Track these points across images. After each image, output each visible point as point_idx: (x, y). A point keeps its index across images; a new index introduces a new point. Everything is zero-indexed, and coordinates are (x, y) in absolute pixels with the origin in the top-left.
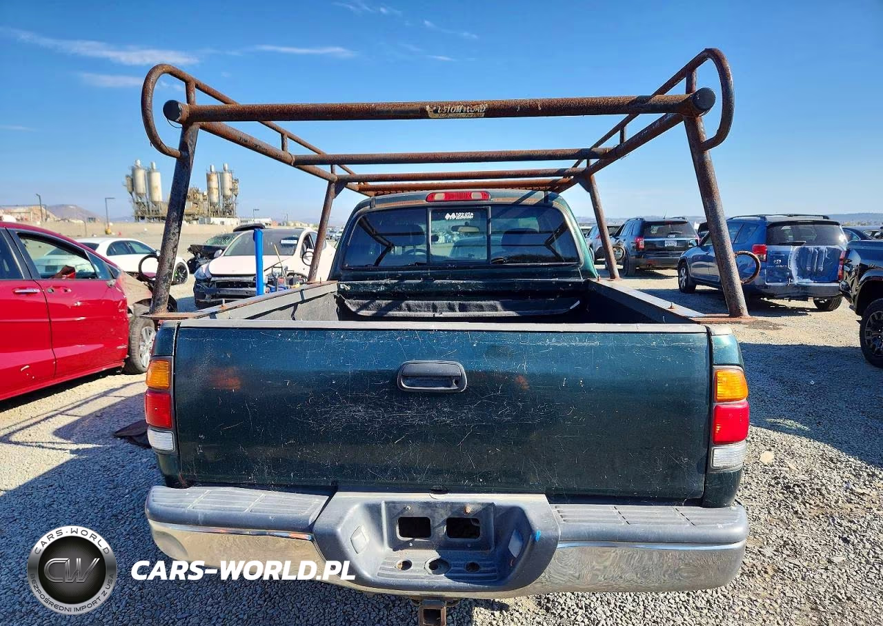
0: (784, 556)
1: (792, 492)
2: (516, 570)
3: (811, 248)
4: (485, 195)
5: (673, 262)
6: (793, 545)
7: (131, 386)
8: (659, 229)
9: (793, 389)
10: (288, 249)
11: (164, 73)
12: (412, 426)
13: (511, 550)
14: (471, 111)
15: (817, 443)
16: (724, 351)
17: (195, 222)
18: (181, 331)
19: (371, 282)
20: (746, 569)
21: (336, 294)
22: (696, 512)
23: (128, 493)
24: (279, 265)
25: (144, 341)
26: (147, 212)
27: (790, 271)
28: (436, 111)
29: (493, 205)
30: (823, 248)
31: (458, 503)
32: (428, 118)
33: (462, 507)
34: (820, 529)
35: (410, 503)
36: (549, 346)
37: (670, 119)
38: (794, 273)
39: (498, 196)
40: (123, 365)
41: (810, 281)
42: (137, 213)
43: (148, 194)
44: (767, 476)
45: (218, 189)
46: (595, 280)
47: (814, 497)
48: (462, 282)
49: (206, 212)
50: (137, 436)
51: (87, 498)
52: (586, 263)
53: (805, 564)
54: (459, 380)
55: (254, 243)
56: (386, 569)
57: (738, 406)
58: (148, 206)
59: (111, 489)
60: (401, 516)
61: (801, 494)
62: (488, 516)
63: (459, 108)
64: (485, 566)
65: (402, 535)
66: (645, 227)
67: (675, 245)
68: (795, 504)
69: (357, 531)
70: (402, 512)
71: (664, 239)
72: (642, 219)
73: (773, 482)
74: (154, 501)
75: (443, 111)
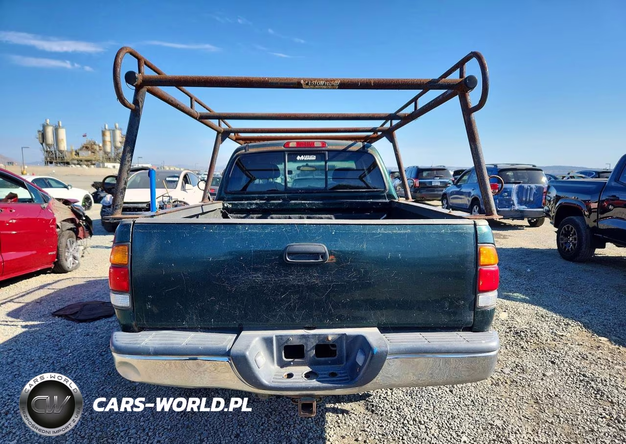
0: (517, 373)
1: (520, 336)
2: (361, 373)
3: (526, 186)
4: (324, 144)
5: (439, 195)
6: (522, 366)
7: (62, 281)
8: (428, 174)
9: (518, 275)
10: (172, 184)
11: (127, 52)
12: (293, 286)
13: (357, 361)
14: (329, 85)
15: (533, 307)
16: (484, 235)
17: (92, 166)
18: (136, 226)
19: (246, 202)
20: (494, 381)
21: (222, 210)
22: (469, 335)
23: (70, 353)
24: (167, 195)
25: (69, 249)
26: (55, 158)
27: (513, 201)
28: (307, 84)
29: (329, 151)
30: (533, 186)
31: (323, 335)
32: (302, 88)
33: (326, 337)
34: (537, 357)
35: (292, 336)
36: (380, 233)
37: (449, 94)
38: (516, 202)
39: (332, 145)
40: (52, 266)
41: (525, 207)
42: (46, 159)
43: (55, 145)
44: (504, 327)
45: (111, 142)
46: (396, 201)
47: (533, 338)
48: (308, 202)
49: (101, 159)
50: (72, 315)
51: (39, 357)
52: (390, 190)
53: (530, 377)
54: (323, 255)
55: (149, 179)
56: (277, 379)
57: (492, 268)
58: (56, 154)
59: (56, 350)
60: (286, 344)
61: (525, 336)
62: (342, 342)
63: (322, 83)
64: (341, 373)
65: (286, 357)
66: (419, 172)
67: (439, 184)
68: (522, 343)
69: (258, 354)
70: (286, 342)
71: (432, 180)
72: (417, 167)
73: (508, 330)
74: (117, 341)
75: (312, 84)
